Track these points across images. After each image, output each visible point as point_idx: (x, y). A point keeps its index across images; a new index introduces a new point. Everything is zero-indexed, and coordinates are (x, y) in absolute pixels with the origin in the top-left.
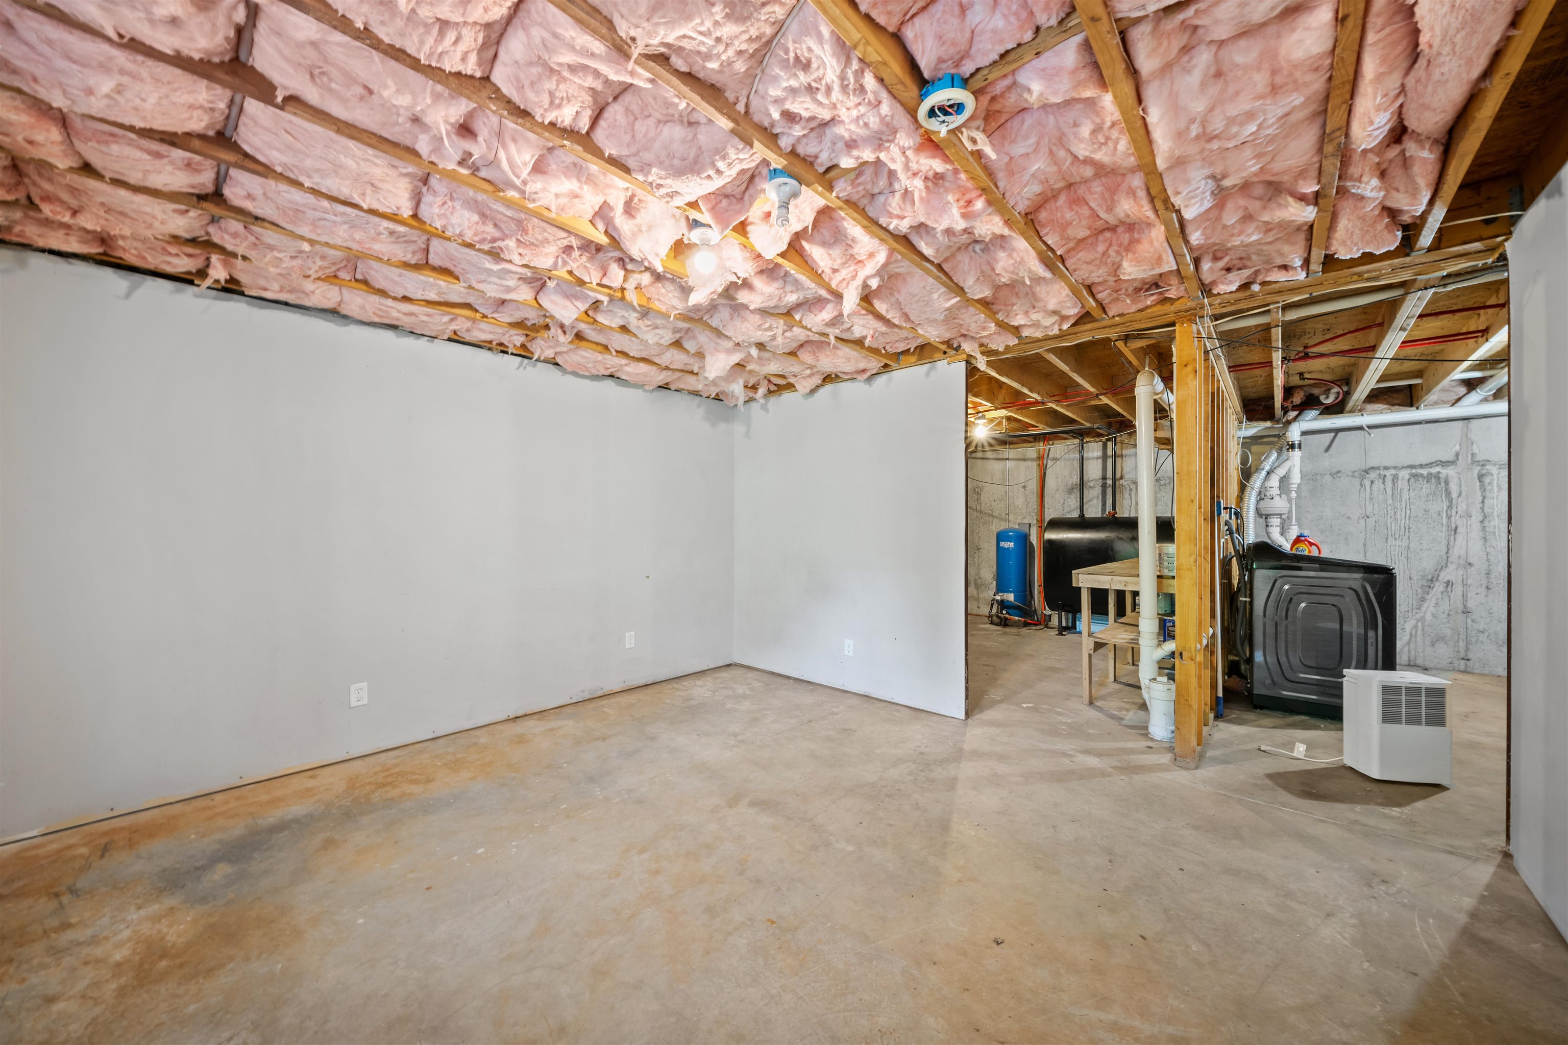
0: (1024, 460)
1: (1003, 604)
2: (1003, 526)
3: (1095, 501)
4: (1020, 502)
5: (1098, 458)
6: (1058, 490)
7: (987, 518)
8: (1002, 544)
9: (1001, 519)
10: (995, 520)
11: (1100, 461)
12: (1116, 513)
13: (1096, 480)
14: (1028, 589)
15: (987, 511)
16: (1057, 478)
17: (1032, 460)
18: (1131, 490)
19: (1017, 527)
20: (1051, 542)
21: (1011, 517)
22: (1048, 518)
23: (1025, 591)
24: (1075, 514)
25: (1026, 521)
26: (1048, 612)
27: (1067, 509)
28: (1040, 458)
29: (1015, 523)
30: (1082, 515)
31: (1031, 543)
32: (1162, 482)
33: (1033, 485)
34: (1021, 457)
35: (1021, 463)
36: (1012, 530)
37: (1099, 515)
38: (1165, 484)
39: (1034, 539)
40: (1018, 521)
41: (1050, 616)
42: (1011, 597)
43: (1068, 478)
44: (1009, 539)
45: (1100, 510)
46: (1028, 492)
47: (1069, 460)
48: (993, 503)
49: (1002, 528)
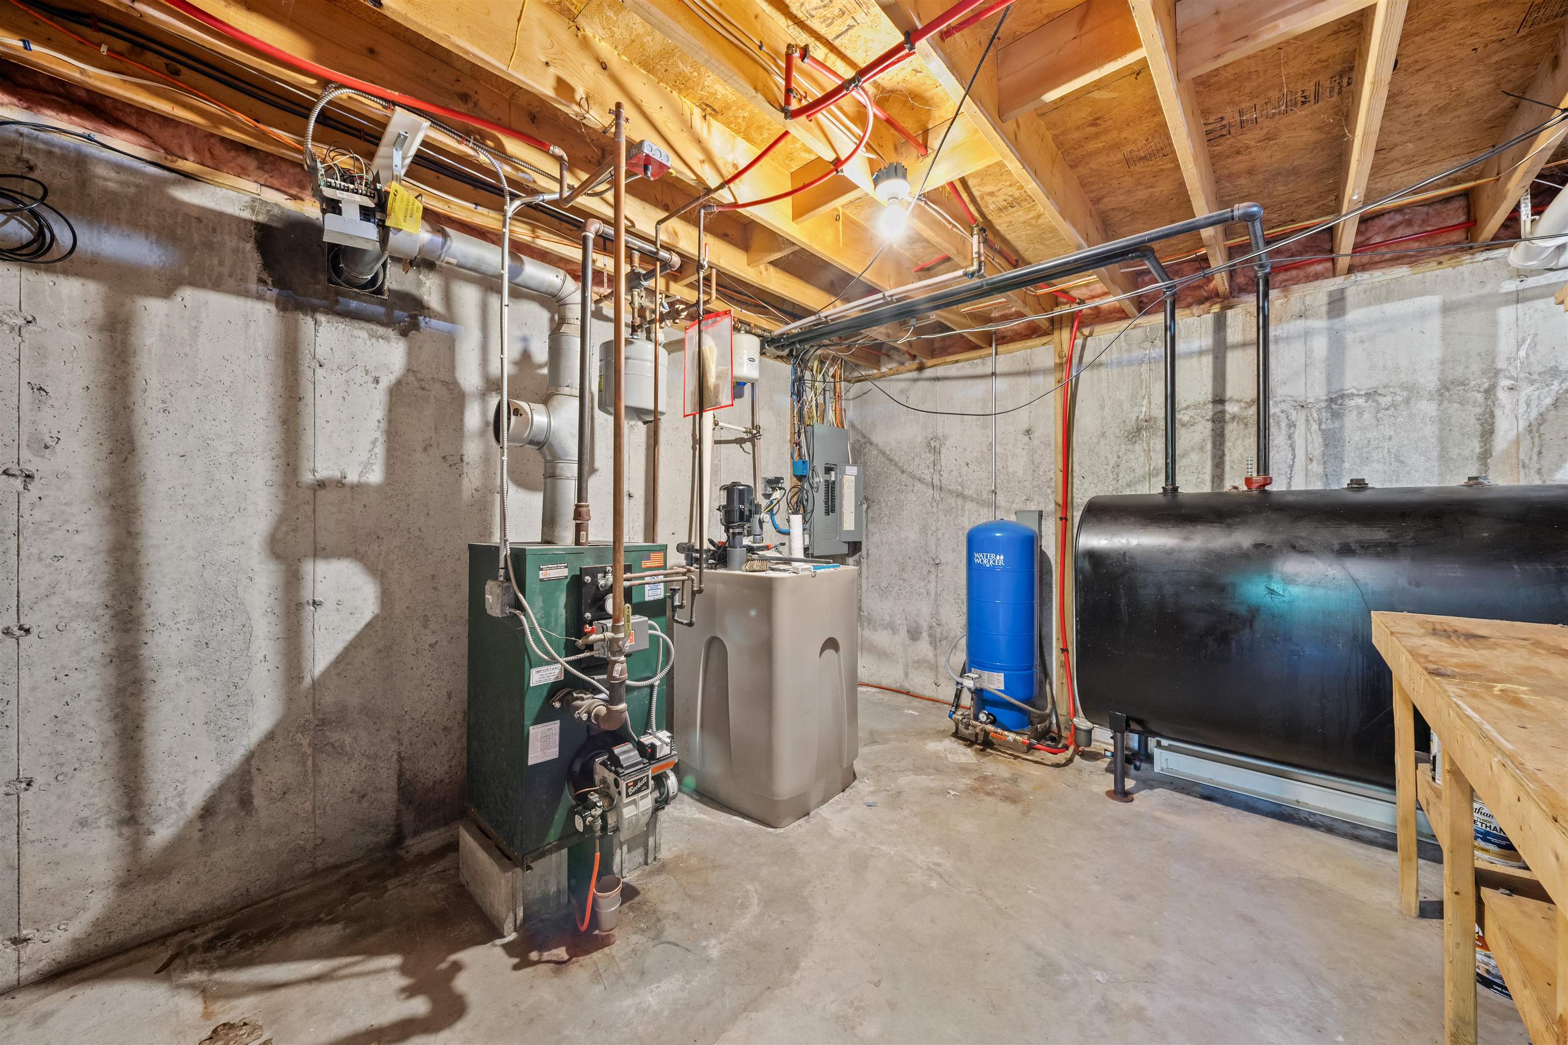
0: (1028, 373)
1: (982, 698)
2: (984, 517)
3: (1194, 457)
4: (1018, 466)
5: (1201, 353)
6: (1103, 435)
7: (952, 501)
8: (979, 558)
9: (981, 503)
10: (969, 505)
11: (1208, 361)
12: (1268, 481)
13: (1196, 406)
14: (1037, 661)
15: (953, 487)
16: (1102, 407)
17: (1045, 372)
18: (1292, 425)
19: (1013, 518)
20: (1093, 556)
21: (1001, 498)
22: (1082, 496)
23: (1031, 668)
24: (1155, 487)
25: (1033, 507)
26: (1082, 722)
27: (1125, 478)
28: (1065, 364)
29: (1008, 511)
30: (1171, 489)
31: (1043, 553)
32: (1385, 401)
33: (1052, 429)
34: (1021, 367)
35: (1022, 380)
36: (1001, 526)
37: (1207, 488)
38: (1394, 405)
39: (1050, 545)
40: (1015, 507)
41: (1089, 732)
42: (995, 682)
43: (1127, 406)
44: (993, 547)
45: (1208, 477)
46: (1036, 442)
47: (1130, 363)
48: (964, 469)
49: (982, 520)
